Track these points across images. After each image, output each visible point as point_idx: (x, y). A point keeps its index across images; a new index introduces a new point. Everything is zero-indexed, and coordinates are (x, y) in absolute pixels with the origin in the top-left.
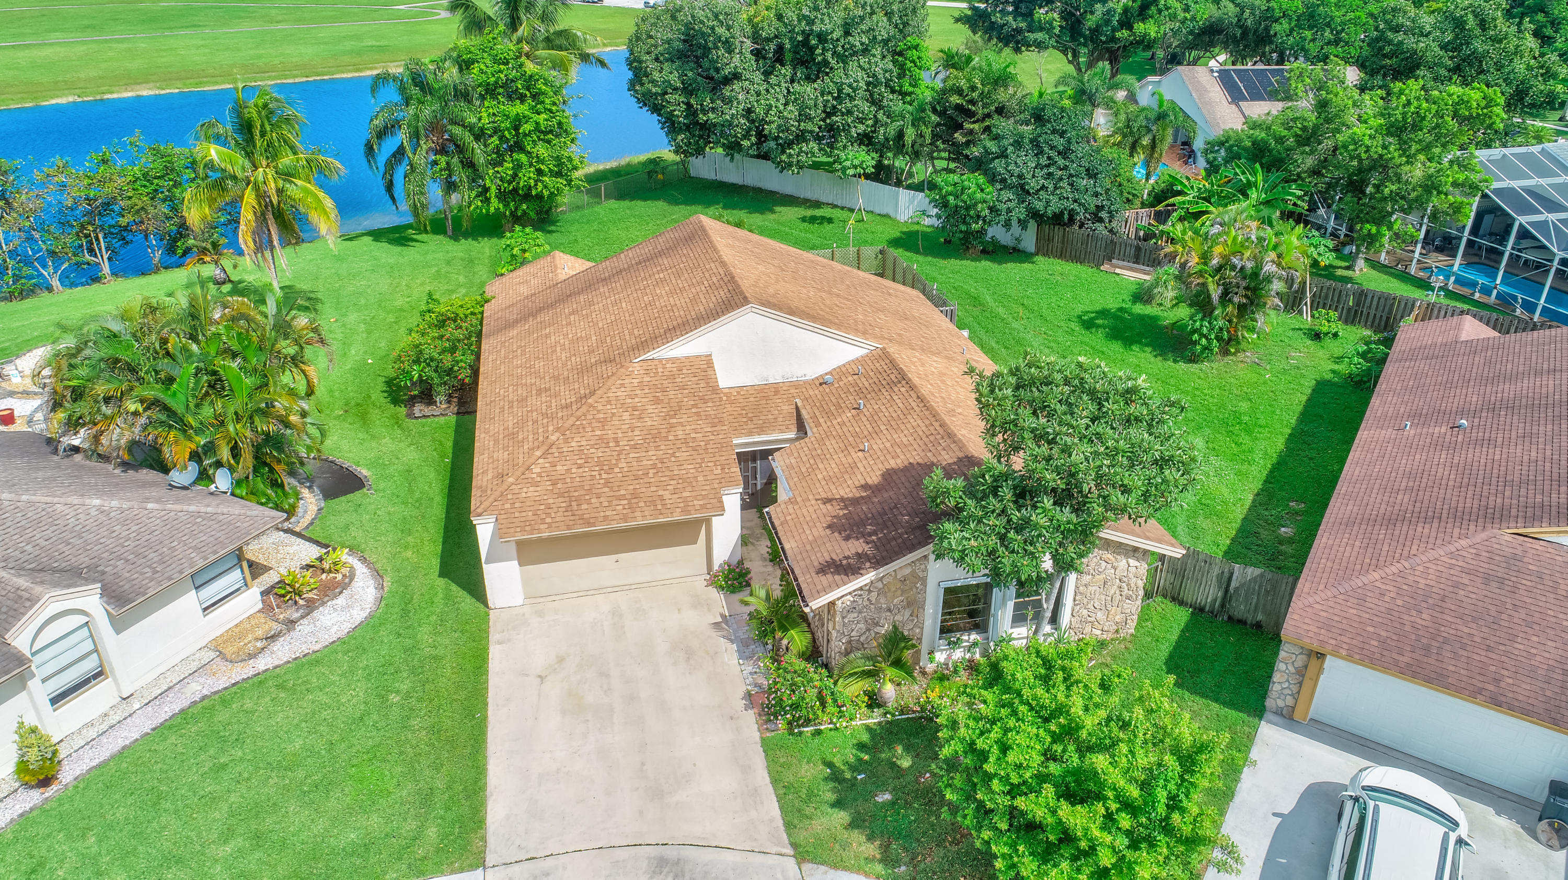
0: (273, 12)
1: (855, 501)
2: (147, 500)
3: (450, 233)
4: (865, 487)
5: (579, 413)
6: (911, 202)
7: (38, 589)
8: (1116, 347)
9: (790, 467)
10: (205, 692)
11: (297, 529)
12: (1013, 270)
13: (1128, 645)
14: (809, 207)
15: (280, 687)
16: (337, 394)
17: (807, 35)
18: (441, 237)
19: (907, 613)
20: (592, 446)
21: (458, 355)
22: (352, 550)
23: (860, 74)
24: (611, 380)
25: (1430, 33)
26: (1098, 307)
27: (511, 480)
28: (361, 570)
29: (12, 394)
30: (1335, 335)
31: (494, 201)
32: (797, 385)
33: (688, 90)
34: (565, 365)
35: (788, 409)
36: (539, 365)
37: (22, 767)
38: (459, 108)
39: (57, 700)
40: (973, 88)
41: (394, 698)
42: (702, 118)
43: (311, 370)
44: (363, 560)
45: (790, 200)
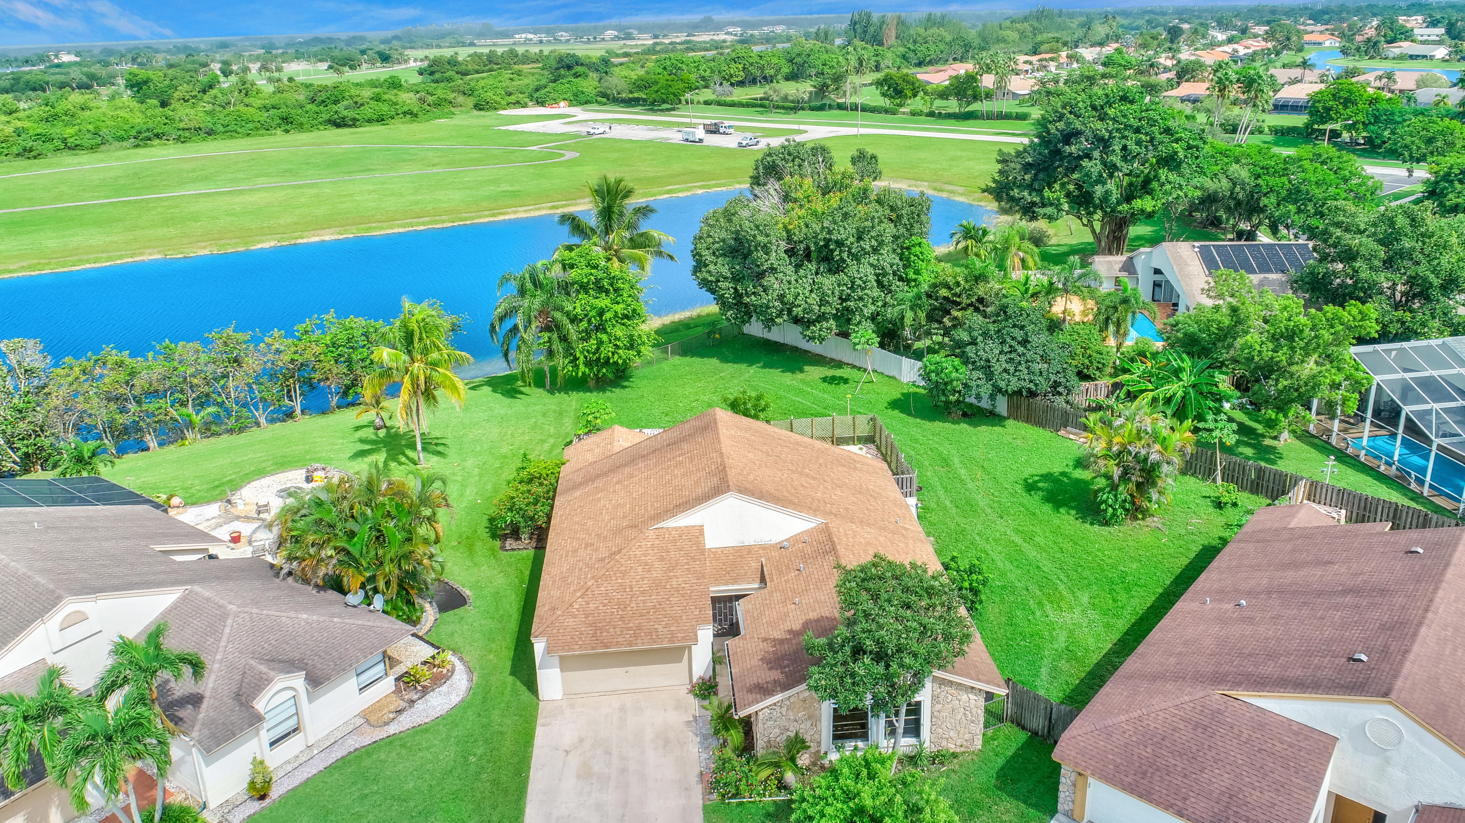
0: (431, 154)
1: (781, 642)
2: (333, 615)
3: (548, 387)
4: (790, 631)
5: (608, 566)
6: (912, 368)
7: (272, 673)
8: (1047, 508)
9: (747, 611)
10: (357, 746)
11: (420, 634)
12: (985, 432)
13: (975, 758)
14: (832, 367)
15: (403, 746)
16: (454, 528)
17: (828, 241)
18: (541, 390)
19: (809, 723)
20: (615, 591)
21: (539, 507)
22: (455, 651)
23: (870, 270)
24: (633, 543)
25: (1366, 230)
26: (1044, 471)
27: (559, 613)
28: (459, 666)
29: (238, 518)
30: (1235, 505)
31: (582, 368)
32: (764, 547)
33: (736, 278)
34: (606, 526)
35: (755, 565)
36: (590, 523)
37: (252, 784)
38: (560, 299)
39: (272, 744)
40: (958, 284)
41: (472, 759)
42: (746, 300)
43: (439, 527)
44: (461, 659)
45: (819, 360)
